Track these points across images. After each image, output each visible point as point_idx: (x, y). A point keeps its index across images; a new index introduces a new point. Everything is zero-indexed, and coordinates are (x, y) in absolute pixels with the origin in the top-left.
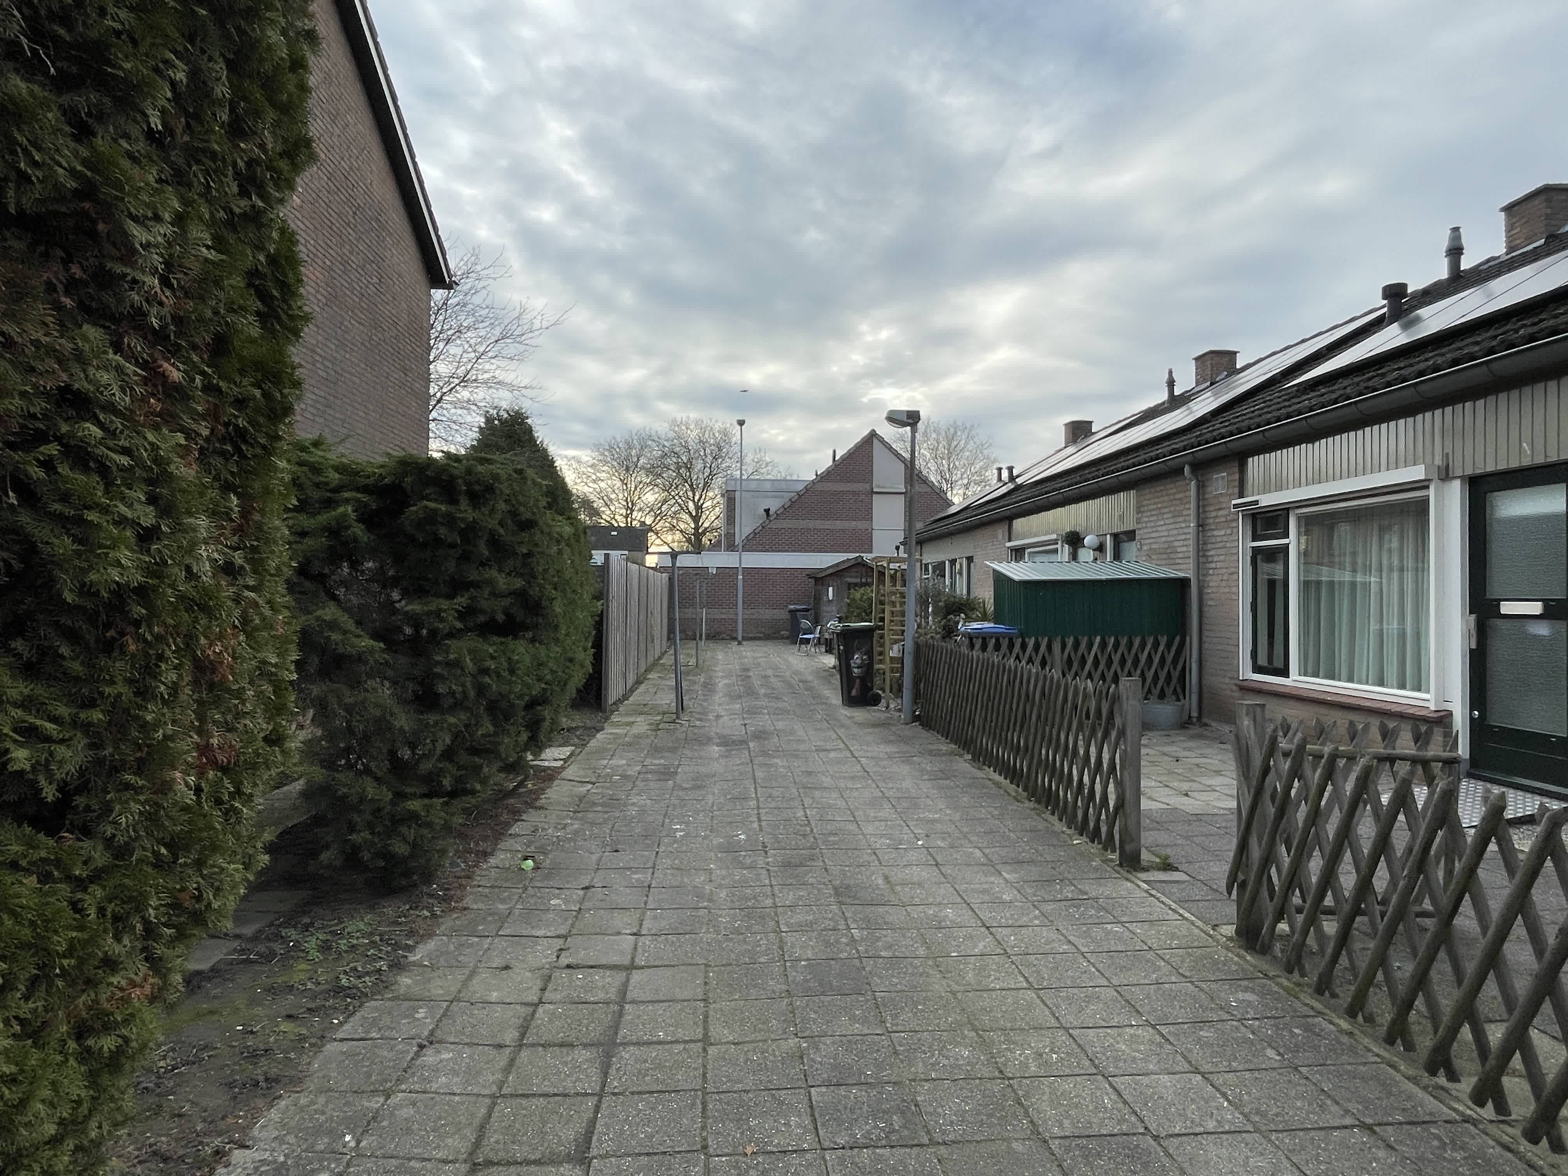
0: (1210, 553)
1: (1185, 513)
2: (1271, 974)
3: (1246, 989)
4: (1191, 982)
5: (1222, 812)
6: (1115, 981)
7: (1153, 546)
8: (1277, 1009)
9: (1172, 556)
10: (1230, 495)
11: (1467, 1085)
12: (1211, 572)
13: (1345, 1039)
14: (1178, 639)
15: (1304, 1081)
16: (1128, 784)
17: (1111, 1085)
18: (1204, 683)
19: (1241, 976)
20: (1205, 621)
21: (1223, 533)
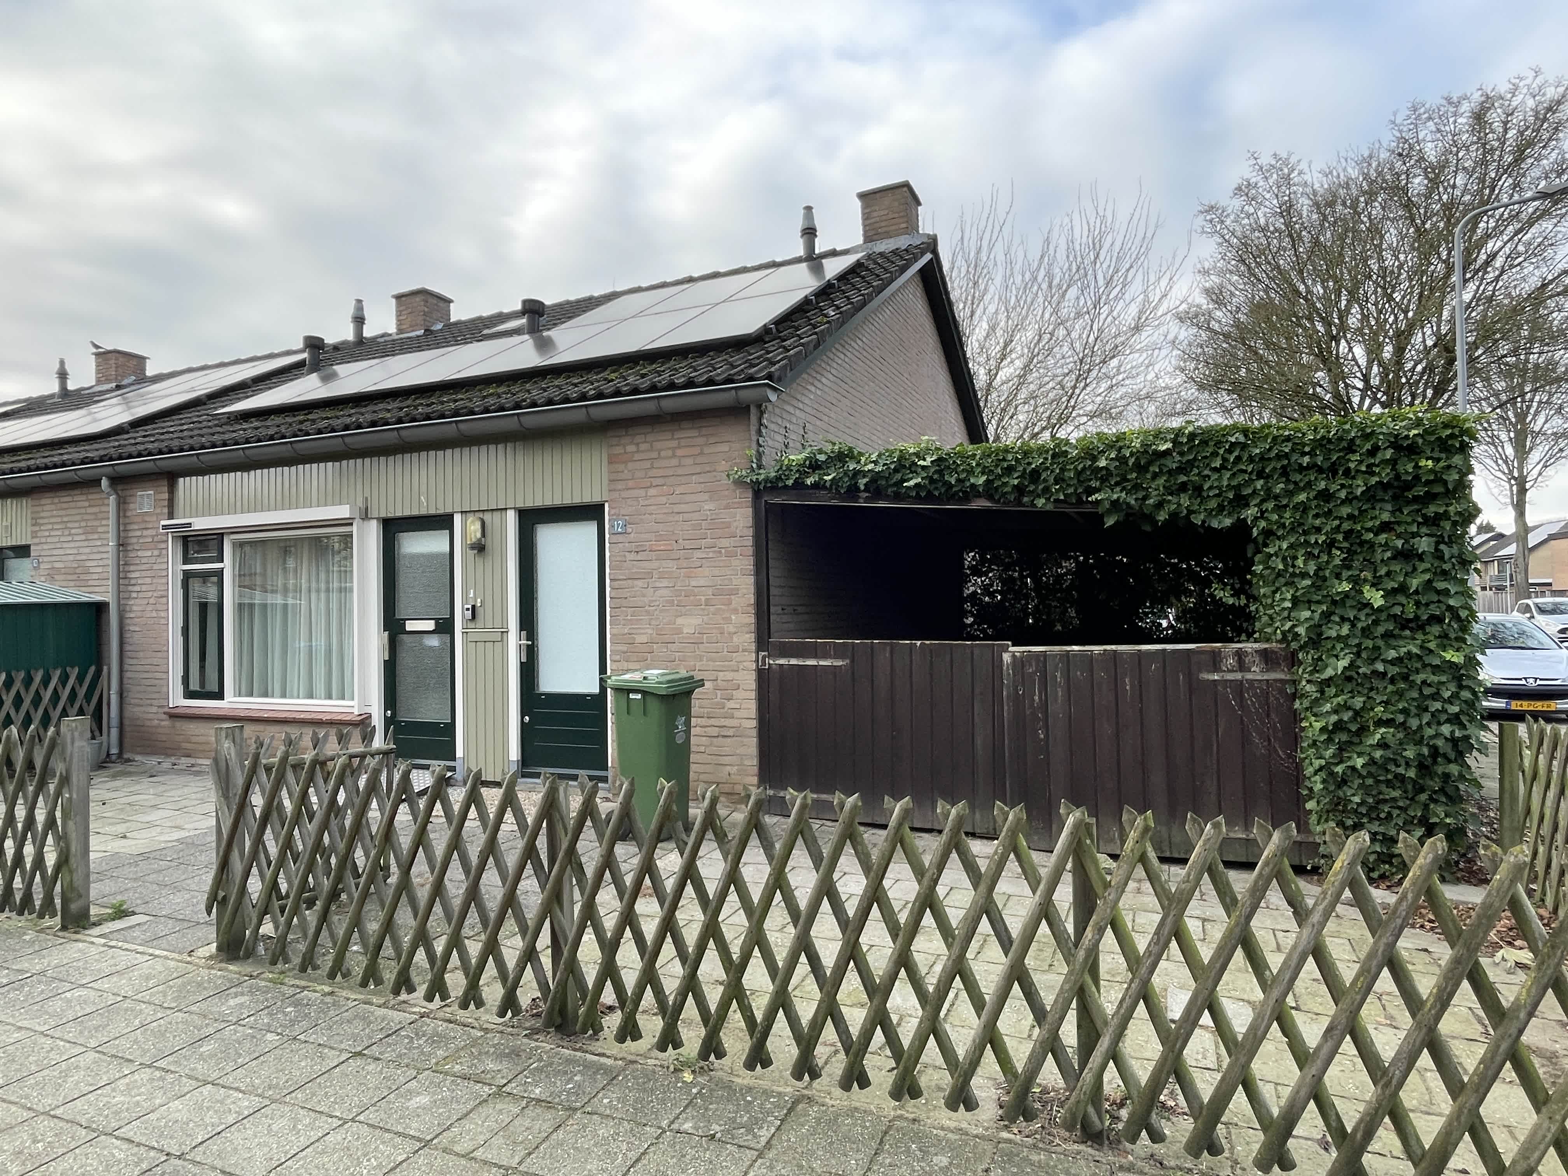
0: (133, 575)
1: (100, 530)
2: (255, 974)
3: (236, 995)
4: (180, 1010)
5: (170, 845)
6: (93, 1043)
7: (57, 565)
8: (267, 1000)
9: (82, 577)
10: (157, 514)
11: (422, 990)
12: (134, 595)
13: (328, 999)
14: (93, 669)
15: (303, 1045)
16: (73, 836)
17: (117, 1138)
18: (127, 714)
19: (228, 985)
20: (127, 647)
21: (149, 553)
